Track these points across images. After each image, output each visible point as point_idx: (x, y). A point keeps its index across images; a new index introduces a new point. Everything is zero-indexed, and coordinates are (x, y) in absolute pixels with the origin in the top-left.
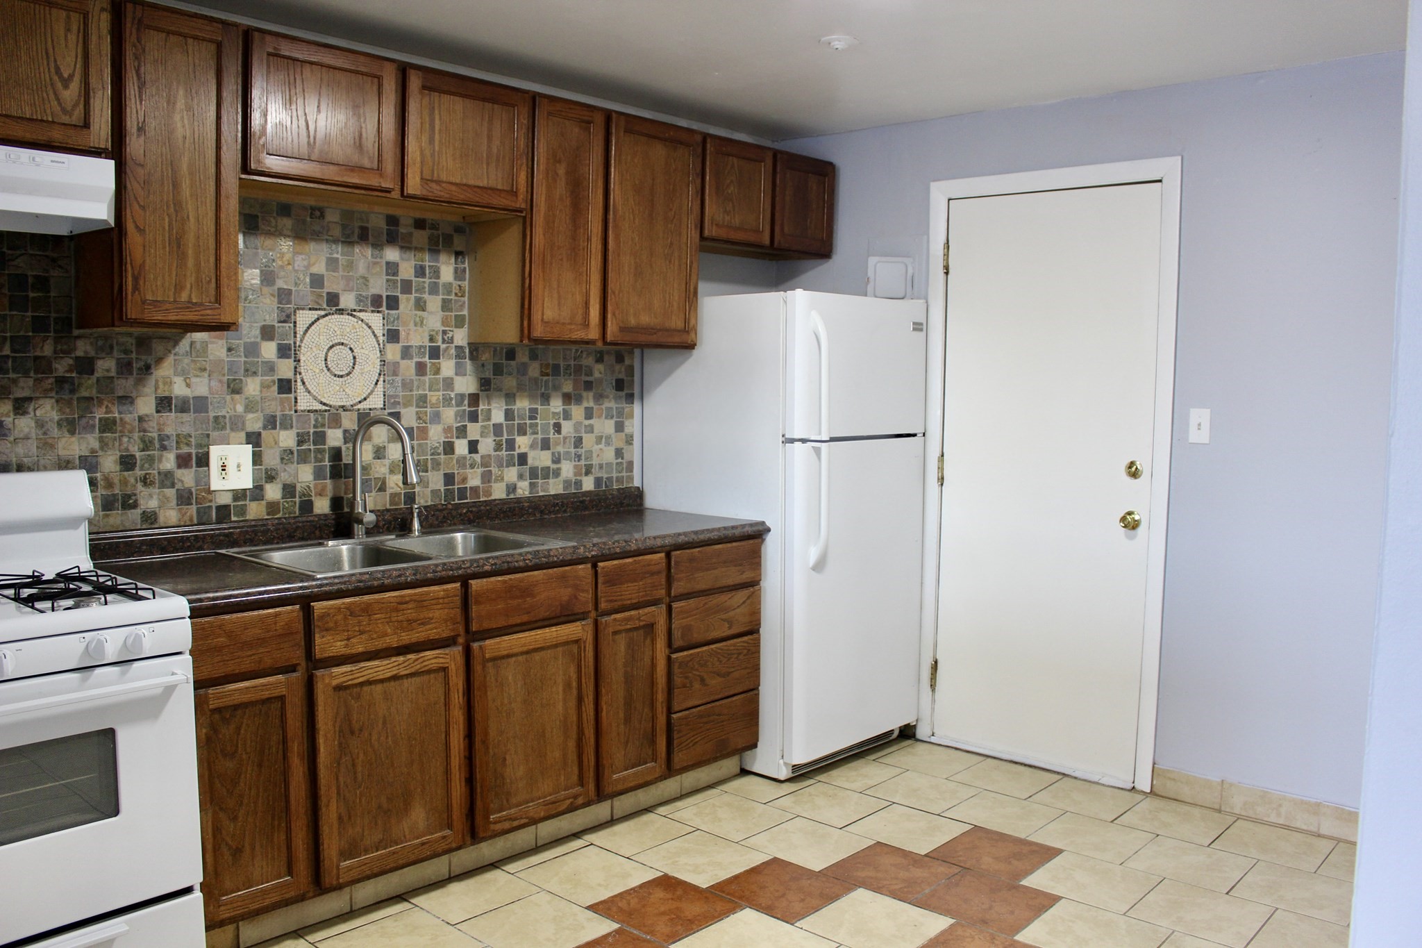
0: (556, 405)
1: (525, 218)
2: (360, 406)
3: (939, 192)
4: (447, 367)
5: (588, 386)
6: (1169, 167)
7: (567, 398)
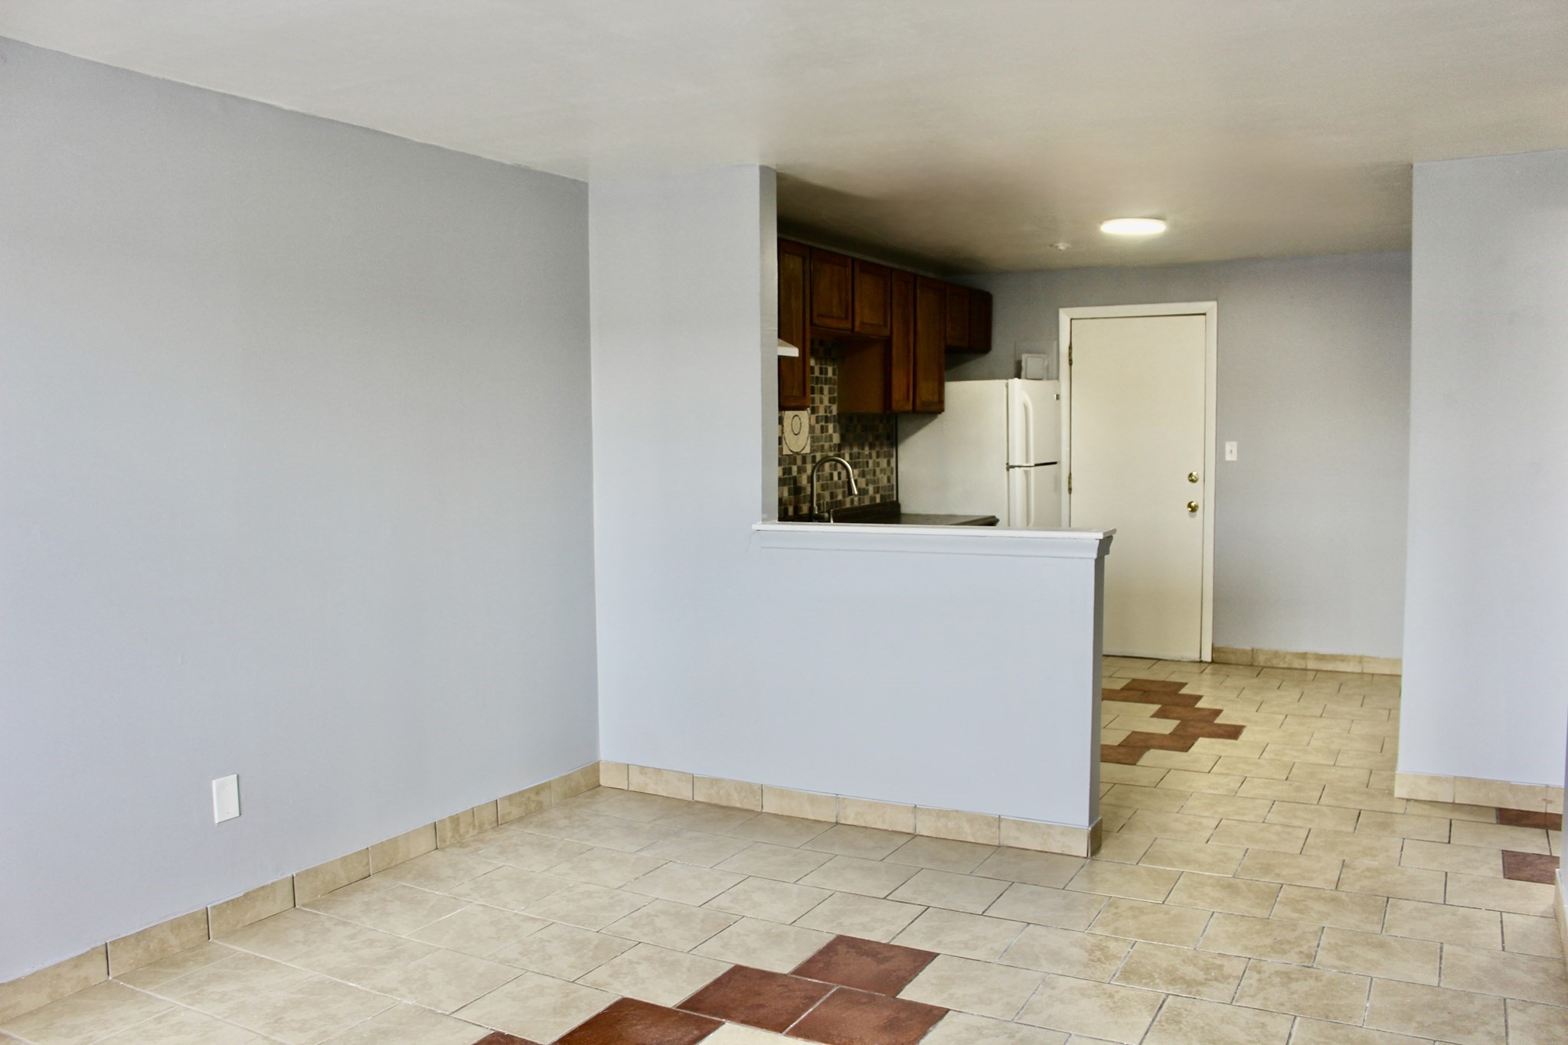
0: (867, 451)
1: (888, 342)
2: (802, 452)
3: (1064, 316)
4: (831, 426)
5: (877, 437)
6: (1210, 307)
7: (872, 447)
